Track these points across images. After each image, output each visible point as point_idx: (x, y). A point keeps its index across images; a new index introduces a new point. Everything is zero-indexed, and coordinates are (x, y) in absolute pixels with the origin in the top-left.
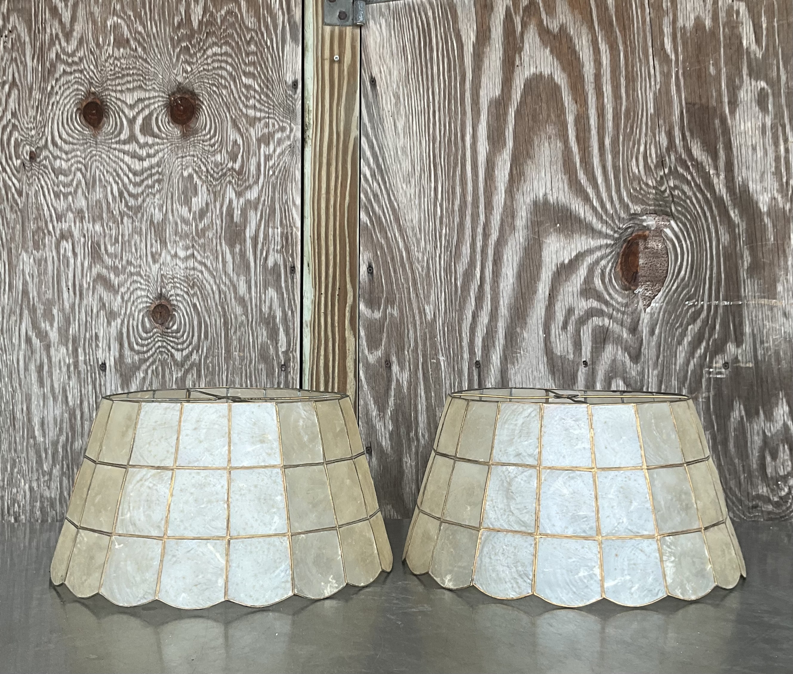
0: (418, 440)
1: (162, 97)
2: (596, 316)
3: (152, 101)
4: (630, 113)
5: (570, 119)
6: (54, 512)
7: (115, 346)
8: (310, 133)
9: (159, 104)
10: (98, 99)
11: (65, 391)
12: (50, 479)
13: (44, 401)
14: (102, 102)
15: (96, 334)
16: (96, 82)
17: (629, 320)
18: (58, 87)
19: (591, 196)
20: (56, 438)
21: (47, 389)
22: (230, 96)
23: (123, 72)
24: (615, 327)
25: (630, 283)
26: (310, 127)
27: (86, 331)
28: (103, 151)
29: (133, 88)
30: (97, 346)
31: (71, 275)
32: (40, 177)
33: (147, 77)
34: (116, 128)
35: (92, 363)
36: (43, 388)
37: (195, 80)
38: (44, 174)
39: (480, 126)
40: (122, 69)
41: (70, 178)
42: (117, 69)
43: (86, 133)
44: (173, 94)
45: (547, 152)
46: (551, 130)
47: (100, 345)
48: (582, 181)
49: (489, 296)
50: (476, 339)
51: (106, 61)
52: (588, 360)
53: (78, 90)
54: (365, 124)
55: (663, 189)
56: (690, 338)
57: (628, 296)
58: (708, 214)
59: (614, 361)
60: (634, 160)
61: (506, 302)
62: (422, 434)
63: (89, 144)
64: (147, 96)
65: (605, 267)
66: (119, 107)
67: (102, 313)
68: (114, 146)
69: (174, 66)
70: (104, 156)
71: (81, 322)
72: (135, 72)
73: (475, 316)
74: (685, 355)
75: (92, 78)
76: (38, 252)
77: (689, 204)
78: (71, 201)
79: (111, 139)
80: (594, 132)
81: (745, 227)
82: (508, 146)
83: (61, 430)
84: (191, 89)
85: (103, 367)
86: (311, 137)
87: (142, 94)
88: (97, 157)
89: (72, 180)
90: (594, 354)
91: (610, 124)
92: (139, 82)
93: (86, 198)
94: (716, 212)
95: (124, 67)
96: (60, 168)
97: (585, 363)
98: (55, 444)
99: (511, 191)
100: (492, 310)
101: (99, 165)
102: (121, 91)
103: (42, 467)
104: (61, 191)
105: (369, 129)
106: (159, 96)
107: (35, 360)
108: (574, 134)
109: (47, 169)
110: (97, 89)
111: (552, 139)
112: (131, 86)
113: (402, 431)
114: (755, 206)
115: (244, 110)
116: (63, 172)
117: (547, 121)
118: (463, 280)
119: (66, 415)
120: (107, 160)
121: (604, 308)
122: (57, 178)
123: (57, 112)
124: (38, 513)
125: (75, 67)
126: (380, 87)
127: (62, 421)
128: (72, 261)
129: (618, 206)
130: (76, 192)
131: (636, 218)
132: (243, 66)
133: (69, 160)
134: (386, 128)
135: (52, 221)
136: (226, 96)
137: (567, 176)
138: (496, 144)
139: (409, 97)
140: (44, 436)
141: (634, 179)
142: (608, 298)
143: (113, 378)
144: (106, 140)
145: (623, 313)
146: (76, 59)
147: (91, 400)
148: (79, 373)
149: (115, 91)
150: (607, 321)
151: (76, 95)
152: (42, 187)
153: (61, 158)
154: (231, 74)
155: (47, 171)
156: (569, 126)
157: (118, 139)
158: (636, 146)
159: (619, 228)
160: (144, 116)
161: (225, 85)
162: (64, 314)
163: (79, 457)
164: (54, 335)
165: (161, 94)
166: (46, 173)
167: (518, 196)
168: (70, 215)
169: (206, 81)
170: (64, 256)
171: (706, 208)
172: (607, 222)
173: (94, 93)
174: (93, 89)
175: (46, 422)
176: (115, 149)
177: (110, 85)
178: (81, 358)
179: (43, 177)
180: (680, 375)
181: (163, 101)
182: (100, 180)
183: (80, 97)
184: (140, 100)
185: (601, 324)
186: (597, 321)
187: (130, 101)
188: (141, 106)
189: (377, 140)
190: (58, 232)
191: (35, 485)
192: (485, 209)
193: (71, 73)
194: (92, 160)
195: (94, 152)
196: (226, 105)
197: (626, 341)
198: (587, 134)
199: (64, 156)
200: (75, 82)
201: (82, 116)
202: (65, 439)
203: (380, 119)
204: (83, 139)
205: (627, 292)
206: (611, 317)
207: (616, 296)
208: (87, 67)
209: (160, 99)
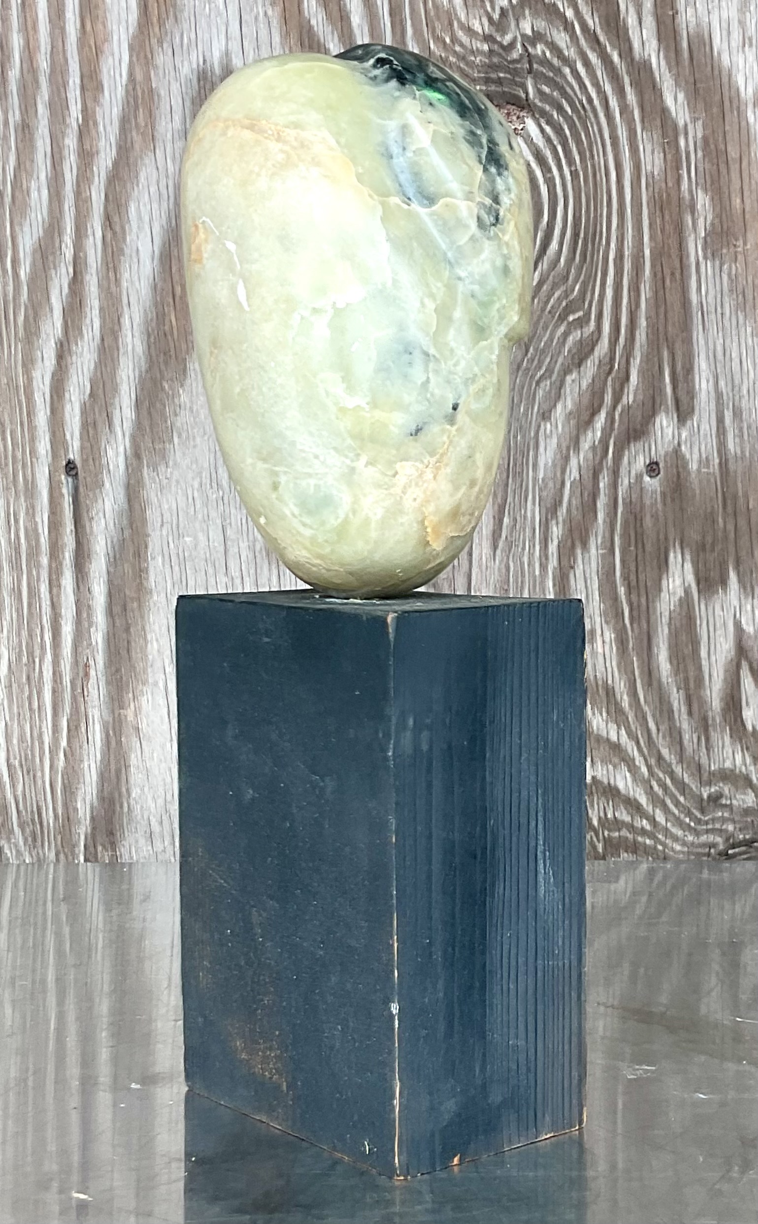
49: (96, 304)
50: (68, 407)
55: (507, 39)
56: (570, 405)
58: (613, 103)
61: (137, 320)
73: (63, 354)
74: (559, 445)
77: (570, 78)
81: (700, 135)
94: (631, 96)
99: (142, 46)
100: (103, 340)
114: (725, 80)
118: (33, 264)
167: (162, 59)
171: (608, 88)
180: (544, 494)
192: (83, 88)
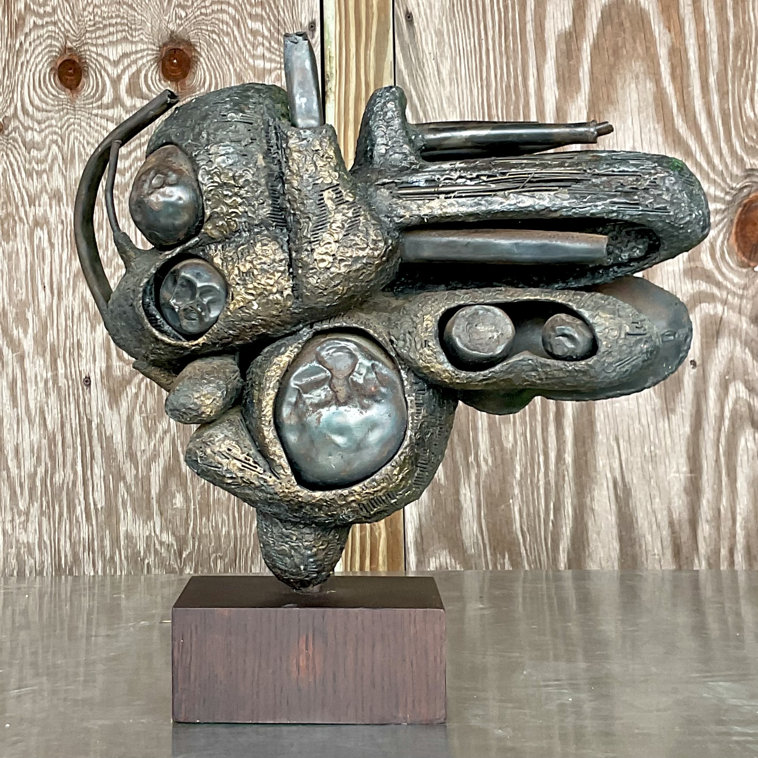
0: (479, 466)
1: (153, 50)
2: (705, 302)
3: (139, 55)
4: (740, 42)
5: (663, 52)
6: (32, 561)
7: (101, 355)
8: (332, 85)
9: (149, 58)
10: (76, 55)
11: (42, 412)
12: (27, 521)
13: (18, 424)
14: (80, 58)
15: (78, 341)
16: (73, 36)
17: (749, 306)
18: (28, 43)
19: (693, 149)
20: (33, 469)
21: (22, 410)
22: (233, 45)
23: (104, 22)
24: (731, 316)
25: (749, 259)
26: (332, 77)
27: (66, 338)
28: (82, 118)
29: (117, 41)
30: (79, 355)
31: (47, 271)
32: (9, 152)
33: (133, 27)
34: (97, 91)
35: (74, 377)
36: (17, 408)
37: (190, 27)
38: (13, 149)
39: (546, 66)
40: (104, 18)
41: (44, 152)
42: (97, 18)
43: (62, 97)
44: (165, 45)
45: (635, 96)
46: (638, 66)
47: (83, 354)
48: (681, 131)
51: (84, 10)
52: (696, 360)
53: (51, 45)
54: (400, 71)
57: (747, 275)
59: (731, 359)
60: (748, 101)
62: (484, 458)
63: (65, 111)
64: (134, 50)
65: (715, 239)
66: (100, 63)
67: (84, 315)
68: (95, 112)
69: (166, 12)
70: (83, 124)
71: (60, 328)
72: (119, 20)
75: (68, 31)
76: (8, 243)
78: (46, 180)
79: (92, 103)
80: (694, 66)
82: (583, 90)
83: (39, 459)
84: (186, 39)
85: (87, 381)
86: (333, 89)
87: (127, 48)
88: (76, 126)
89: (48, 155)
90: (705, 352)
91: (714, 56)
92: (124, 33)
93: (64, 177)
95: (106, 15)
96: (32, 140)
97: (693, 363)
98: (33, 476)
101: (78, 135)
102: (103, 45)
103: (17, 505)
104: (33, 167)
105: (406, 77)
106: (148, 49)
107: (7, 375)
108: (669, 70)
109: (18, 143)
110: (74, 44)
111: (640, 79)
112: (114, 38)
113: (458, 456)
115: (251, 61)
116: (35, 146)
117: (633, 56)
119: (45, 442)
120: (88, 128)
121: (716, 291)
122: (29, 153)
123: (27, 75)
124: (14, 562)
125: (47, 19)
126: (418, 24)
127: (39, 448)
128: (48, 252)
129: (729, 160)
130: (51, 169)
131: (753, 175)
132: (248, 7)
133: (42, 131)
134: (427, 74)
135: (23, 205)
136: (228, 45)
137: (662, 124)
138: (568, 88)
139: (456, 33)
140: (19, 467)
141: (749, 125)
142: (720, 278)
143: (99, 395)
144: (85, 104)
145: (741, 297)
146: (49, 9)
147: (73, 422)
148: (59, 388)
149: (96, 45)
150: (720, 308)
151: (50, 52)
152: (11, 165)
153: (32, 129)
154: (234, 19)
155: (17, 146)
156: (661, 61)
157: (100, 103)
158: (750, 83)
159: (732, 189)
160: (130, 73)
161: (227, 32)
162: (40, 319)
163: (61, 493)
164: (28, 344)
165: (151, 46)
166: (16, 148)
168: (45, 198)
169: (204, 27)
170: (38, 247)
172: (715, 181)
173: (70, 49)
174: (69, 44)
175: (21, 450)
176: (96, 115)
177: (89, 38)
178: (61, 371)
179: (12, 152)
181: (153, 55)
182: (80, 155)
183: (54, 54)
184: (125, 55)
185: (712, 313)
186: (706, 308)
187: (113, 57)
188: (126, 62)
189: (415, 89)
190: (31, 218)
191: (8, 527)
193: (43, 26)
194: (70, 129)
195: (72, 120)
196: (229, 56)
197: (747, 333)
198: (685, 71)
199: (36, 126)
200: (48, 37)
201: (57, 77)
202: (43, 471)
203: (419, 63)
204: (58, 105)
205: (744, 270)
206: (725, 303)
207: (730, 275)
208: (61, 18)
209: (150, 52)
